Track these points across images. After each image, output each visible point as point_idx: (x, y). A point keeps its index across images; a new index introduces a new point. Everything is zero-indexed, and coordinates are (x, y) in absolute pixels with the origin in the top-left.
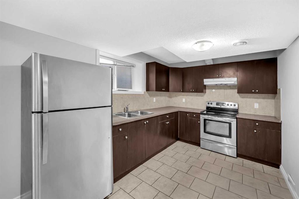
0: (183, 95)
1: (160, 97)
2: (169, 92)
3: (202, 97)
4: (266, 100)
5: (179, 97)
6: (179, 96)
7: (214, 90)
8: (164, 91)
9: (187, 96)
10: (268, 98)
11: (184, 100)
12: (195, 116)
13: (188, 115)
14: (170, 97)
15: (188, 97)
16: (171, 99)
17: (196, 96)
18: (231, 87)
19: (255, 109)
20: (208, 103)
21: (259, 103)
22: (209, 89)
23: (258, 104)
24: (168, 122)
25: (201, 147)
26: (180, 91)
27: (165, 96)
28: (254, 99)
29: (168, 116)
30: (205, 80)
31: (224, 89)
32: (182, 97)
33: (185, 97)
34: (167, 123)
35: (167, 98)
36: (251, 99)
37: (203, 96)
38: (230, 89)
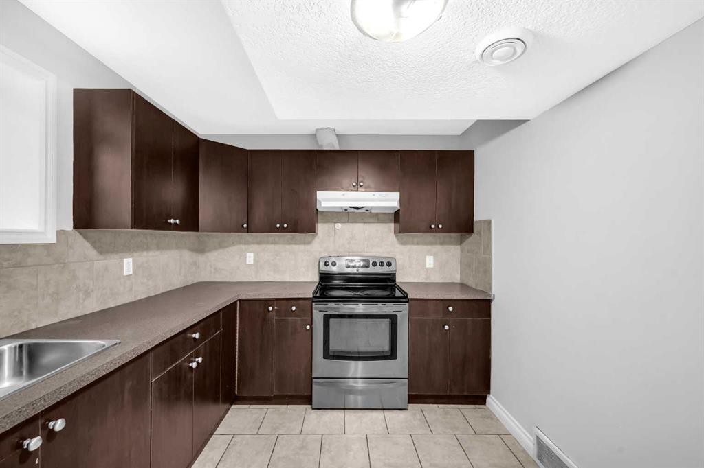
0: (247, 243)
1: (158, 253)
2: (197, 230)
3: (308, 247)
4: (446, 247)
5: (234, 249)
6: (233, 244)
7: (339, 226)
8: (176, 227)
9: (259, 243)
10: (451, 243)
11: (250, 258)
12: (294, 308)
13: (271, 308)
14: (200, 250)
15: (263, 246)
16: (201, 258)
17: (290, 244)
18: (380, 216)
19: (427, 269)
20: (326, 264)
21: (435, 255)
22: (326, 221)
23: (432, 257)
24: (200, 360)
25: (315, 406)
26: (240, 229)
27: (178, 247)
28: (425, 247)
29: (197, 336)
30: (321, 195)
31: (364, 222)
32: (243, 247)
33: (255, 247)
34: (194, 365)
35: (187, 255)
36: (421, 247)
37: (309, 243)
38: (378, 222)
